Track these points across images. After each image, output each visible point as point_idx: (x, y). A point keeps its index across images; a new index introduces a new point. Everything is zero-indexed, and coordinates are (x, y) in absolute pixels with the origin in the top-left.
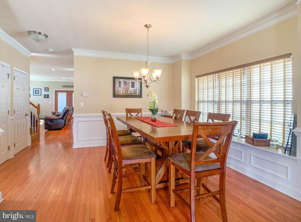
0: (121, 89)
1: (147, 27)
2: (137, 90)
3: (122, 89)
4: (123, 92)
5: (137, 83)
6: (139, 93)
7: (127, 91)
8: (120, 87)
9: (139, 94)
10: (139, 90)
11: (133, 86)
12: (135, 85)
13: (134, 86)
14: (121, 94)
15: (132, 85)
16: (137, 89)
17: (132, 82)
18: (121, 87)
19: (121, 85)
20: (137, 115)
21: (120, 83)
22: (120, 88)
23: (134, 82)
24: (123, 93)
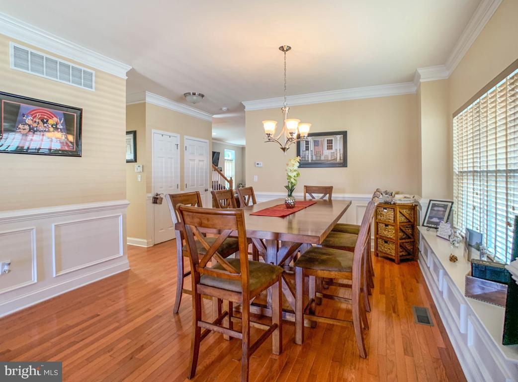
0: (310, 153)
1: (283, 50)
2: (336, 154)
3: (312, 154)
4: (312, 158)
5: (338, 141)
6: (342, 159)
7: (320, 157)
8: (308, 150)
9: (340, 159)
10: (342, 152)
11: (330, 147)
12: (333, 144)
13: (332, 146)
14: (310, 161)
15: (328, 146)
16: (338, 152)
17: (328, 140)
18: (310, 150)
19: (310, 147)
20: (322, 198)
21: (308, 144)
22: (307, 152)
23: (332, 140)
24: (312, 160)
